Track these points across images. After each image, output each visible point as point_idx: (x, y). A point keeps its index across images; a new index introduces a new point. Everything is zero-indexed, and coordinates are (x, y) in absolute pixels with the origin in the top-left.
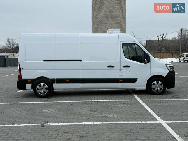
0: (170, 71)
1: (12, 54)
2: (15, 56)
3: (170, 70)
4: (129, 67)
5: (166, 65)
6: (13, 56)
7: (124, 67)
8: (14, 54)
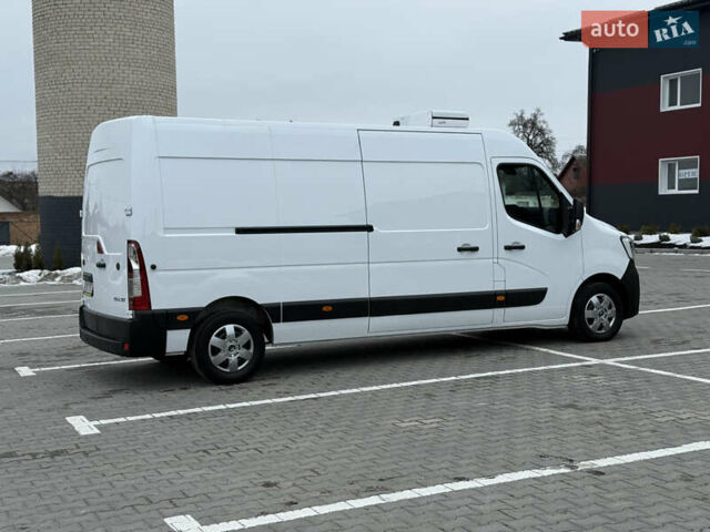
4: (523, 248)
5: (621, 238)
7: (508, 248)
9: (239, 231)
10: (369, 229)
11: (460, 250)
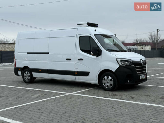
0: (120, 66)
1: (141, 47)
2: (144, 49)
3: (121, 64)
4: (83, 60)
5: (117, 58)
6: (143, 48)
7: (79, 60)
8: (143, 47)
9: (28, 53)
10: (48, 53)
11: (67, 59)
